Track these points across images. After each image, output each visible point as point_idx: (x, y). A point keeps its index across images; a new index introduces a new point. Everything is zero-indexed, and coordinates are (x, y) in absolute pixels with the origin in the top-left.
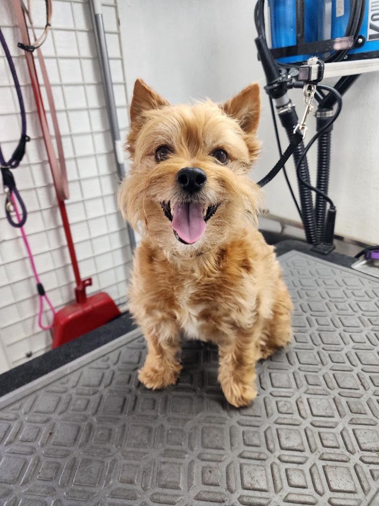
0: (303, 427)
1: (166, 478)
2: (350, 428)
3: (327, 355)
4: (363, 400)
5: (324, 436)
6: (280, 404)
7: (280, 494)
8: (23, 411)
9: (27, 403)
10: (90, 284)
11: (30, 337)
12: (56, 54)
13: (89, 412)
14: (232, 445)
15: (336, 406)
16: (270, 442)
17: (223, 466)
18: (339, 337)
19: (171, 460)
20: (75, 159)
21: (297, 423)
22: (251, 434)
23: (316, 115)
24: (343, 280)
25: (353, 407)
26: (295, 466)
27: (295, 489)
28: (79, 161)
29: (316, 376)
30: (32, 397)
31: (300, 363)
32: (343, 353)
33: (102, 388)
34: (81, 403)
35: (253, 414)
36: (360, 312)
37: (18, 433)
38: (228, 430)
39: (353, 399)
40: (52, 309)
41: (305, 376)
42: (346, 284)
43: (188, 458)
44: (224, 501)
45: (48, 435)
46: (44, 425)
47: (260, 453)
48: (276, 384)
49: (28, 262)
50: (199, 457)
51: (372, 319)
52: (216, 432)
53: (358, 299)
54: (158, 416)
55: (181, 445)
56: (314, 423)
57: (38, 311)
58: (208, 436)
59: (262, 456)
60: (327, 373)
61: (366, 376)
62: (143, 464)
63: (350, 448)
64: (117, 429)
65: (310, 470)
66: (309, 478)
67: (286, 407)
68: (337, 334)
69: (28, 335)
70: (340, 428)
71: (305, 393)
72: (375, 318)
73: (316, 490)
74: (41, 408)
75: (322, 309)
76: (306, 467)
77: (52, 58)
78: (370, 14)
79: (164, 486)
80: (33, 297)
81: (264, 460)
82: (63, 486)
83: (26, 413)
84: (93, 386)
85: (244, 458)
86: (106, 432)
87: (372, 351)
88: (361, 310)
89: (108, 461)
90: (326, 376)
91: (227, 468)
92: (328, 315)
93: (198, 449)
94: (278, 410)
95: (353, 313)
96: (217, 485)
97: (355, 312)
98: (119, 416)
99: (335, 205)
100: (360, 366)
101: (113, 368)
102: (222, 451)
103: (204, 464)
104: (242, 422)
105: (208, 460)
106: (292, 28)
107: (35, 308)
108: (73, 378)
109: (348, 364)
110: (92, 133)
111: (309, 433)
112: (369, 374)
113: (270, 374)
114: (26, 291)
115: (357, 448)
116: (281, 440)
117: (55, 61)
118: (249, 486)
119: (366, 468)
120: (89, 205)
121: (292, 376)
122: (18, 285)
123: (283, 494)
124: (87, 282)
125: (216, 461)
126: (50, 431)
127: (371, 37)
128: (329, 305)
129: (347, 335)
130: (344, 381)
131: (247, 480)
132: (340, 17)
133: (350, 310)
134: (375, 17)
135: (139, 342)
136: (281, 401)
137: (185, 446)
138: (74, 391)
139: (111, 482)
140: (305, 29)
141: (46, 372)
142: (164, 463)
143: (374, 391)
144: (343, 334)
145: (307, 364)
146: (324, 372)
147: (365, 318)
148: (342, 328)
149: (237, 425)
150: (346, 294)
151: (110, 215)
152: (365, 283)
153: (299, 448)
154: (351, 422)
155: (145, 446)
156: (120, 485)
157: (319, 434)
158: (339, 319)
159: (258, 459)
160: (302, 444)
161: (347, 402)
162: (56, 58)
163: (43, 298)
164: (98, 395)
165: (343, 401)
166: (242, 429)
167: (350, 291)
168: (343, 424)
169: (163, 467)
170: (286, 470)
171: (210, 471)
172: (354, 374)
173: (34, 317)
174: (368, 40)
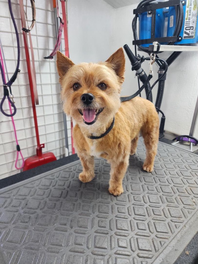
0: (145, 206)
1: (81, 223)
2: (167, 208)
3: (158, 179)
4: (174, 198)
5: (155, 211)
6: (135, 197)
7: (134, 232)
8: (12, 195)
9: (15, 191)
10: (44, 147)
11: (10, 172)
12: (37, 34)
13: (45, 196)
14: (112, 212)
15: (161, 199)
16: (129, 211)
17: (108, 220)
18: (164, 172)
19: (84, 217)
20: (41, 85)
21: (142, 205)
22: (121, 208)
23: (158, 72)
24: (167, 149)
25: (169, 200)
26: (141, 221)
27: (140, 230)
28: (43, 86)
29: (153, 187)
30: (17, 189)
31: (145, 181)
32: (165, 179)
33: (51, 187)
34: (41, 192)
35: (123, 201)
36: (174, 163)
37: (10, 203)
38: (111, 206)
39: (168, 197)
40: (23, 159)
41: (147, 187)
42: (168, 151)
43: (92, 216)
44: (108, 234)
45: (25, 205)
46: (23, 200)
47: (125, 216)
48: (134, 189)
49: (13, 133)
50: (97, 216)
51: (179, 166)
52: (105, 207)
53: (174, 157)
54: (78, 199)
55: (89, 211)
56: (150, 205)
57: (15, 159)
58: (101, 208)
59: (126, 217)
60: (157, 186)
61: (175, 188)
62: (70, 218)
63: (166, 216)
64: (58, 203)
65: (148, 224)
66: (147, 226)
67: (138, 198)
68: (163, 171)
69: (9, 172)
70: (162, 208)
71: (147, 193)
72: (181, 165)
73: (150, 231)
74: (21, 193)
75: (157, 161)
76: (146, 223)
77: (35, 35)
78: (185, 27)
79: (81, 227)
80: (14, 152)
81: (127, 218)
82: (32, 225)
83: (14, 196)
84: (47, 186)
85: (118, 217)
86: (53, 205)
87: (179, 179)
88: (175, 162)
89: (54, 216)
90: (157, 187)
91: (110, 221)
92: (159, 163)
93: (97, 213)
94: (134, 199)
95: (171, 163)
96: (105, 227)
97: (172, 162)
98: (59, 199)
99: (165, 115)
100: (173, 184)
101: (56, 179)
102: (108, 214)
103: (99, 219)
104: (117, 203)
105: (101, 218)
106: (149, 31)
107: (14, 158)
108: (37, 182)
109: (167, 183)
110: (50, 73)
111: (148, 209)
112: (177, 188)
113: (131, 185)
114: (11, 148)
115: (169, 216)
116: (135, 211)
117: (36, 37)
118: (120, 228)
119: (173, 224)
120: (46, 108)
121: (141, 187)
122: (7, 145)
123: (135, 232)
124: (42, 146)
125: (105, 218)
126: (26, 203)
127: (185, 37)
128: (160, 159)
129: (168, 171)
130: (165, 189)
131: (119, 226)
132: (171, 27)
133: (170, 162)
134: (187, 28)
135: (69, 169)
136: (135, 196)
137: (90, 211)
138: (38, 187)
139: (55, 224)
140: (155, 32)
141: (24, 180)
142: (81, 218)
143: (178, 194)
144: (166, 171)
145: (148, 182)
146: (156, 186)
147: (176, 165)
148: (166, 168)
149: (115, 204)
150: (168, 155)
151: (55, 114)
152: (177, 151)
153: (143, 215)
154: (167, 206)
155: (72, 211)
156: (60, 226)
157: (153, 210)
158: (164, 165)
159: (125, 218)
160: (145, 213)
161: (166, 198)
162: (36, 36)
163: (19, 152)
164: (49, 189)
165: (164, 197)
166: (117, 206)
167: (170, 154)
168: (163, 206)
169: (80, 219)
170: (137, 223)
171: (102, 222)
172: (170, 187)
173: (13, 162)
174: (183, 39)
